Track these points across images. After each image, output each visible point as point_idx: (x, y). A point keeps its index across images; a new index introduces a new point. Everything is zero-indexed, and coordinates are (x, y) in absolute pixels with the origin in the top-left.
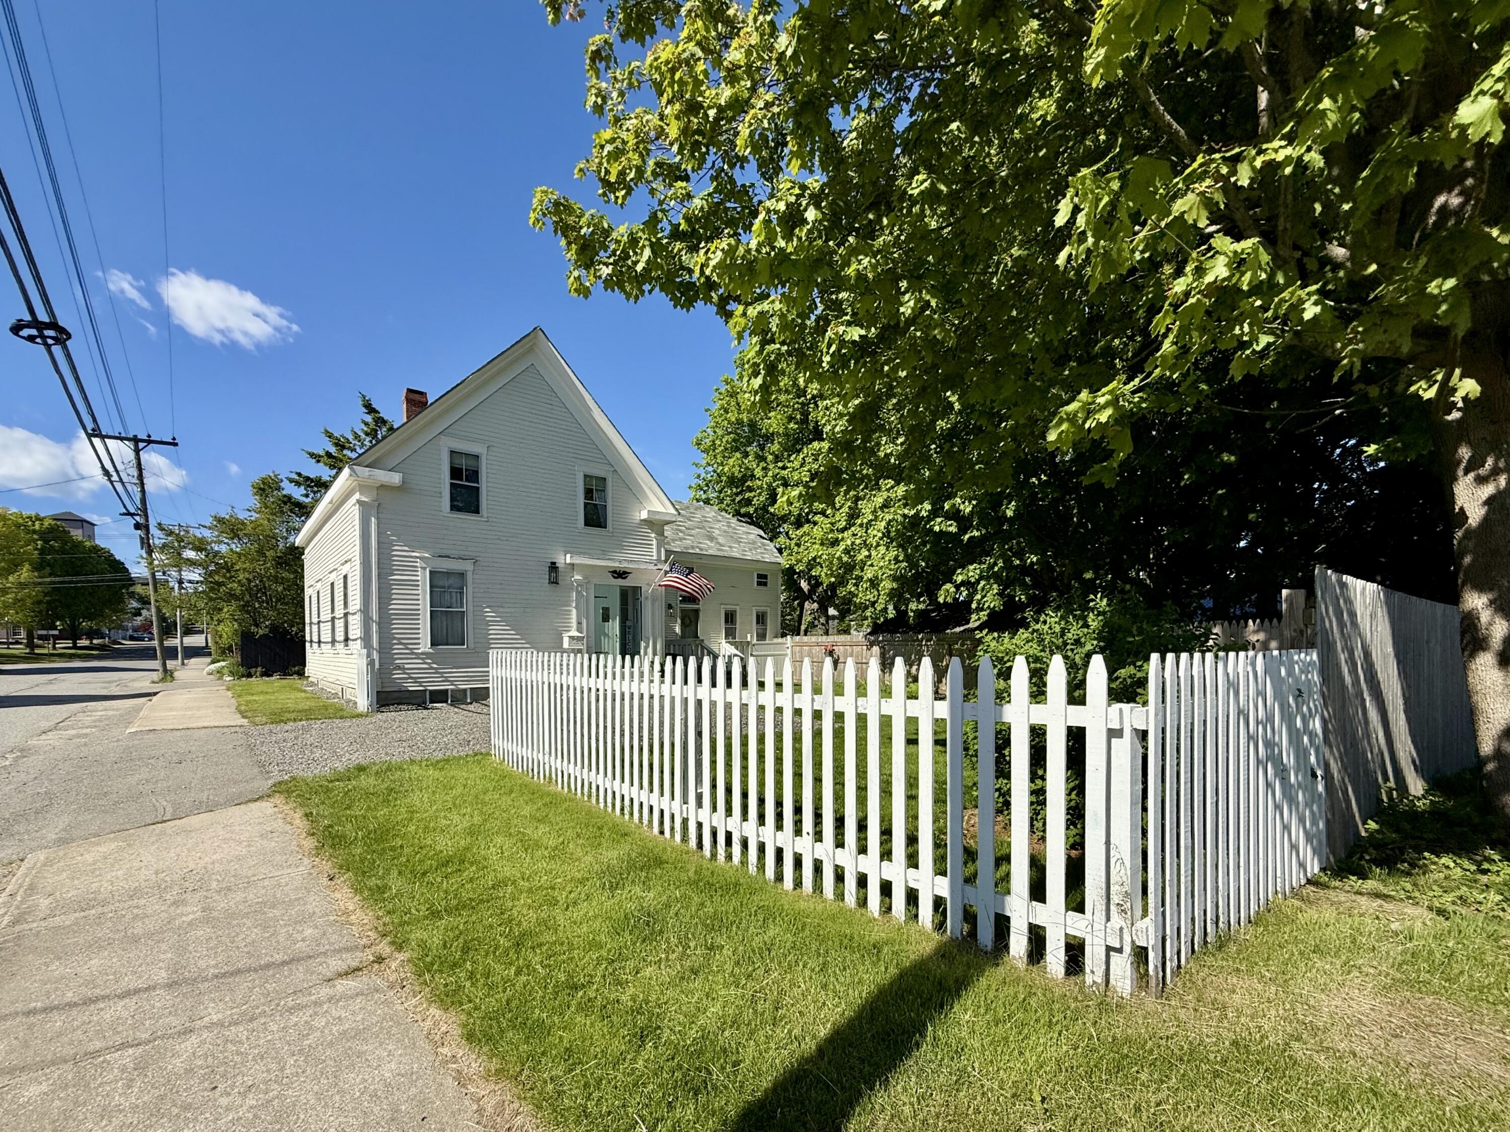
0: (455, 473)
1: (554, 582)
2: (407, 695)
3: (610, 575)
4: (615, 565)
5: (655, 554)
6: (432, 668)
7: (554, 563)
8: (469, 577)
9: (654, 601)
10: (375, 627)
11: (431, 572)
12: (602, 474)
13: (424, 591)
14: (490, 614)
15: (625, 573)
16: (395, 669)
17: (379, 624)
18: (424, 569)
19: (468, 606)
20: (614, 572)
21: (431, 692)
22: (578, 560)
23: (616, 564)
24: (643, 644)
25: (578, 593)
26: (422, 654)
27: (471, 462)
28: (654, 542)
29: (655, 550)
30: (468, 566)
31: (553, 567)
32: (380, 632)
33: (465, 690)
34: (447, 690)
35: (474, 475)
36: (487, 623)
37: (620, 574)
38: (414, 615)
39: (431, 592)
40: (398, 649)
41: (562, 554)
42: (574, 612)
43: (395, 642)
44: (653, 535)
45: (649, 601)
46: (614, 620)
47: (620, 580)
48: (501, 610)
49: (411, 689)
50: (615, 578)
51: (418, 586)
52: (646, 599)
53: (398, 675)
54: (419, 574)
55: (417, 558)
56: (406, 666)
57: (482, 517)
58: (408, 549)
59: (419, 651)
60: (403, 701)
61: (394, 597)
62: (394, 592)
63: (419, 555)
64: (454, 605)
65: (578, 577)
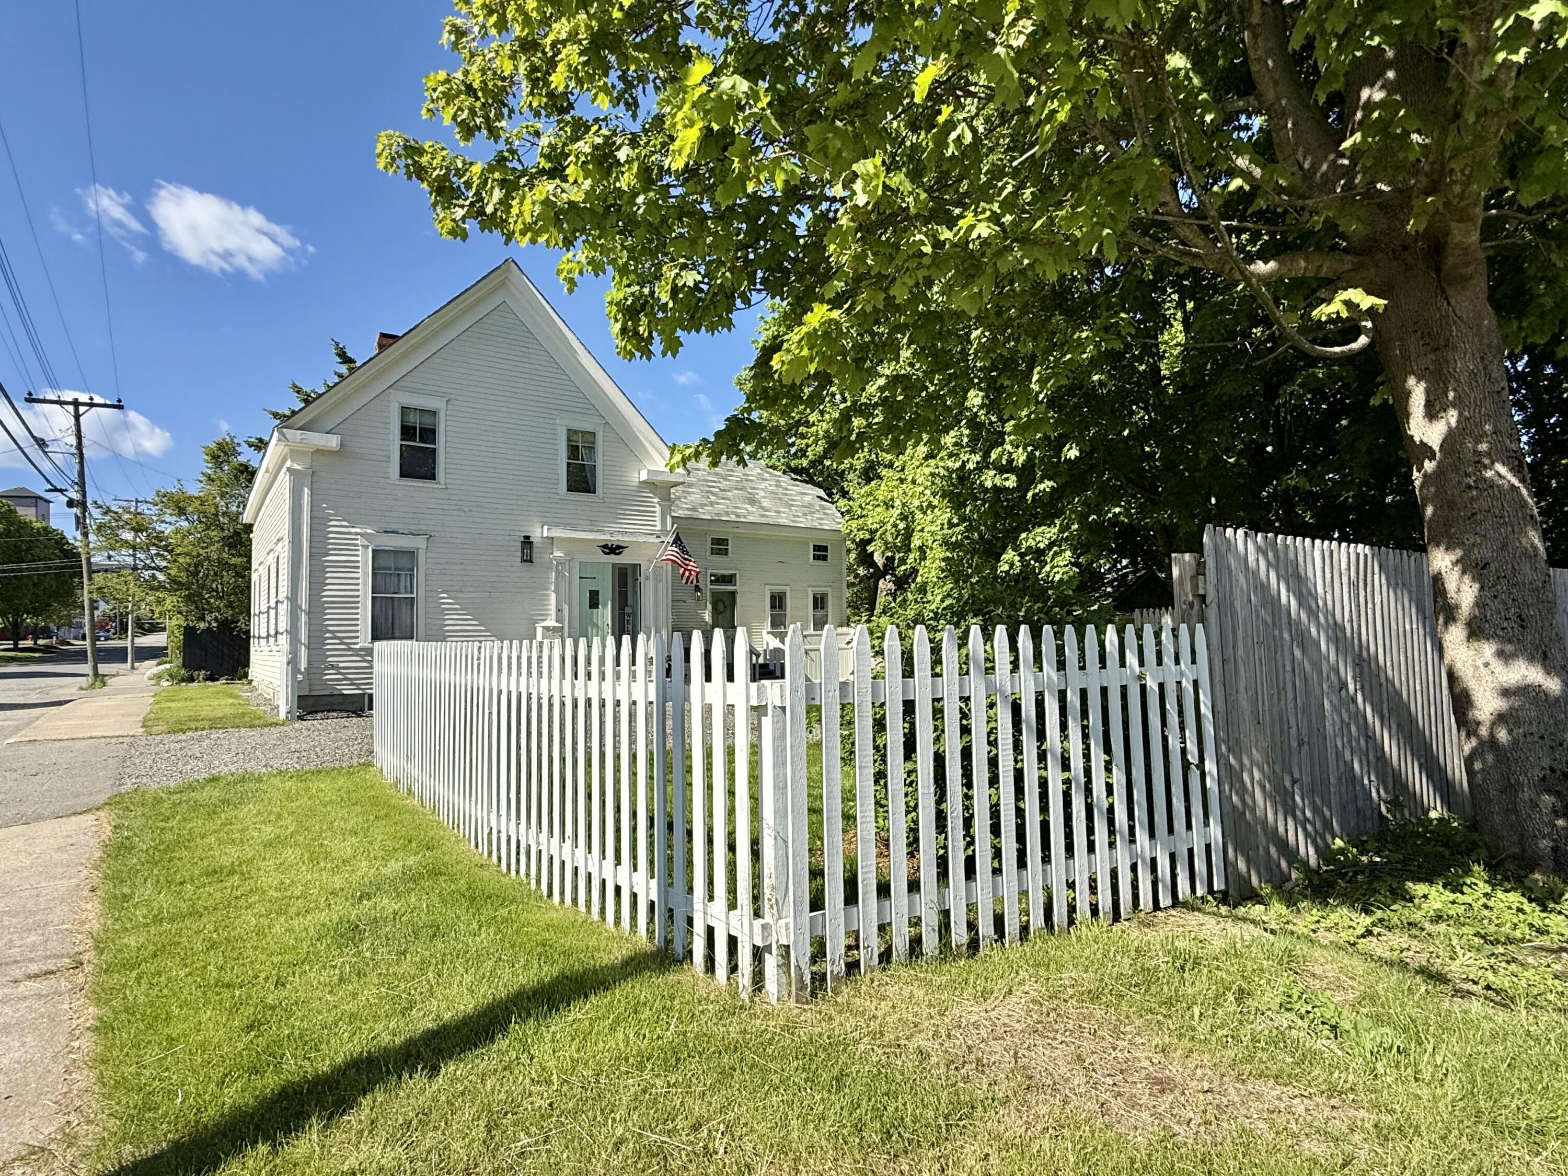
0: (407, 431)
1: (528, 560)
2: (340, 699)
3: (599, 550)
4: (605, 538)
5: (658, 523)
7: (527, 537)
8: (421, 555)
9: (657, 580)
10: (303, 618)
11: (374, 551)
12: (589, 428)
13: (366, 573)
14: (447, 601)
15: (619, 547)
16: (326, 668)
17: (309, 613)
18: (366, 547)
19: (420, 592)
20: (605, 546)
22: (557, 533)
23: (607, 537)
25: (557, 571)
26: (361, 649)
27: (427, 420)
28: (658, 509)
29: (658, 519)
30: (419, 543)
31: (527, 542)
32: (310, 624)
35: (429, 434)
36: (443, 612)
37: (613, 549)
38: (353, 604)
39: (374, 574)
40: (331, 644)
41: (539, 525)
42: (553, 596)
43: (328, 635)
44: (656, 500)
45: (651, 581)
46: (605, 606)
47: (612, 556)
48: (460, 595)
49: (345, 692)
50: (605, 553)
51: (358, 567)
52: (647, 578)
53: (331, 675)
54: (359, 553)
55: (357, 534)
56: (341, 665)
57: (439, 483)
58: (345, 523)
59: (358, 647)
60: (336, 707)
61: (328, 581)
62: (328, 575)
63: (358, 530)
64: (403, 590)
65: (558, 554)
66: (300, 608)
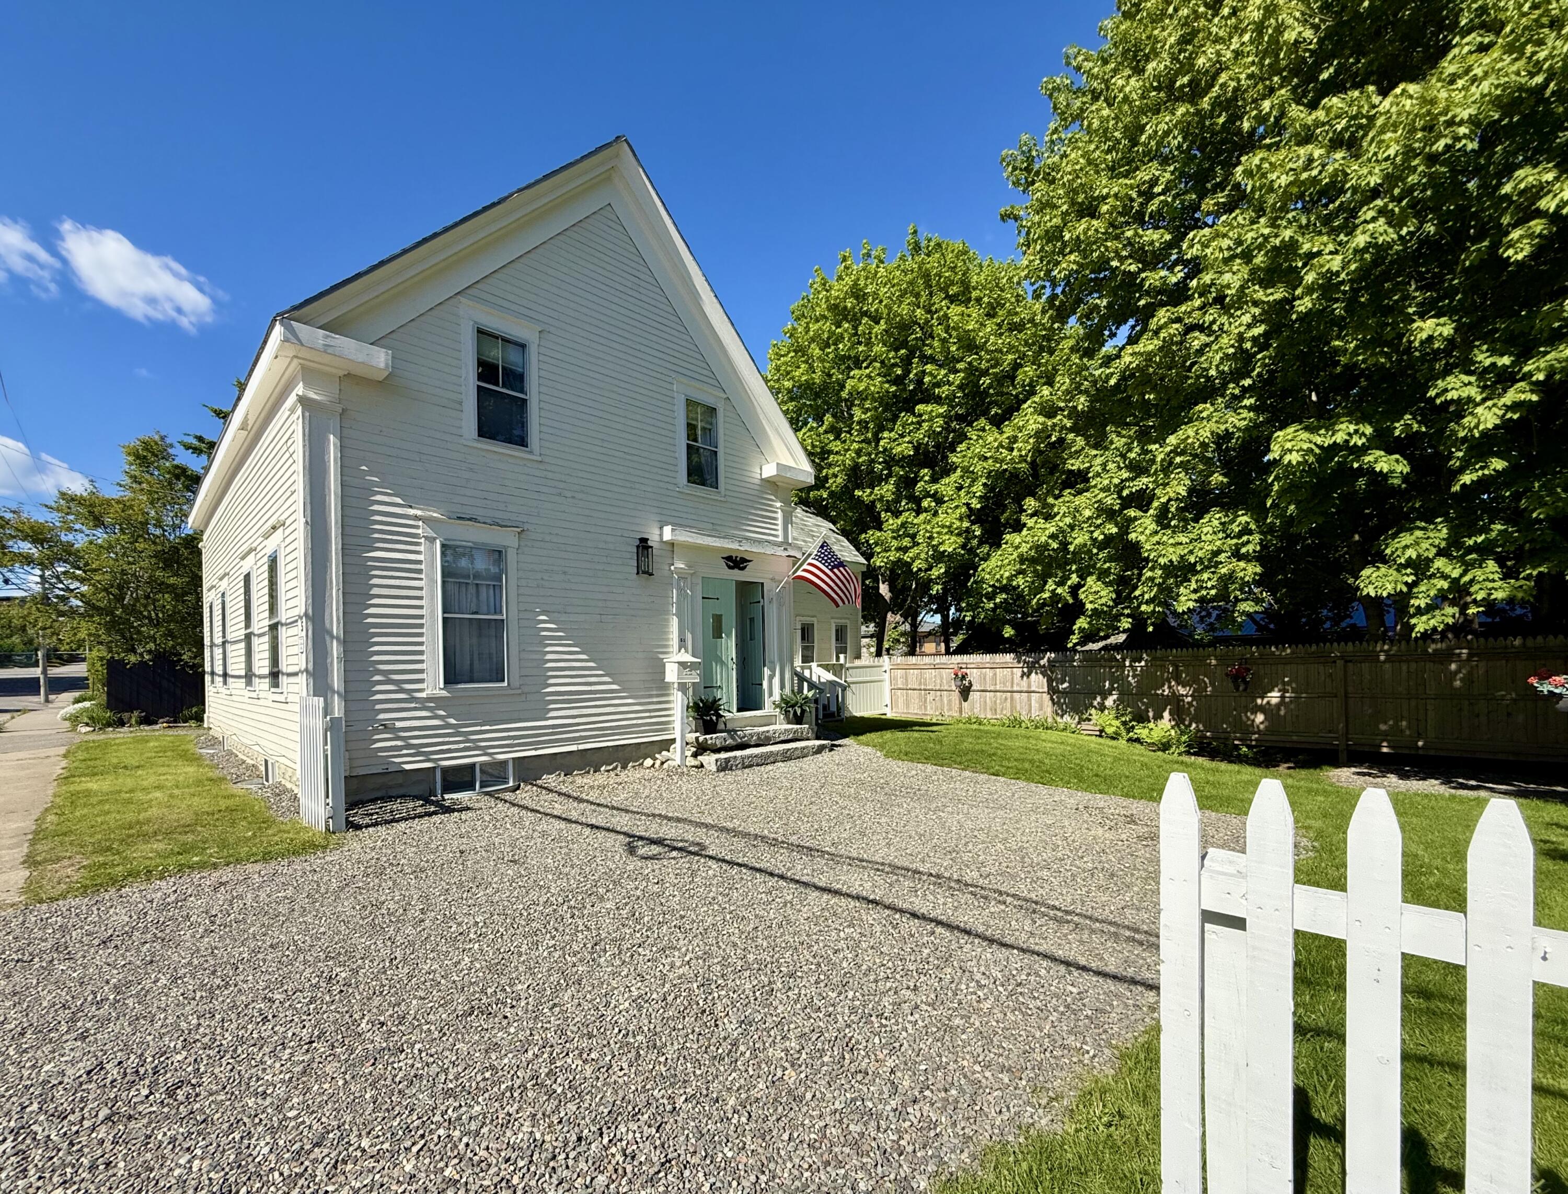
0: (487, 371)
1: (644, 571)
2: (400, 779)
3: (723, 562)
4: (732, 546)
5: (780, 533)
6: (448, 726)
7: (644, 541)
8: (511, 557)
9: (780, 605)
10: (335, 649)
11: (443, 546)
12: (710, 401)
13: (433, 581)
14: (546, 625)
15: (744, 560)
16: (376, 731)
17: (344, 643)
18: (432, 540)
19: (509, 612)
20: (729, 558)
21: (446, 771)
22: (685, 537)
23: (734, 546)
24: (767, 672)
25: (681, 591)
26: (429, 699)
27: (514, 356)
28: (780, 515)
29: (780, 527)
30: (506, 539)
31: (644, 545)
32: (347, 659)
33: (504, 763)
34: (473, 766)
35: (516, 379)
36: (542, 642)
37: (736, 562)
38: (413, 626)
39: (444, 582)
40: (383, 692)
41: (657, 525)
42: (674, 622)
43: (377, 678)
44: (778, 504)
45: (775, 606)
46: (729, 635)
47: (736, 571)
48: (563, 618)
49: (408, 767)
50: (730, 567)
51: (420, 571)
52: (771, 601)
53: (383, 742)
54: (422, 548)
55: (416, 518)
56: (399, 724)
57: (531, 452)
58: (399, 501)
59: (423, 695)
60: (394, 792)
61: (375, 591)
62: (375, 581)
63: (419, 513)
64: (484, 608)
65: (680, 565)
66: (330, 633)
